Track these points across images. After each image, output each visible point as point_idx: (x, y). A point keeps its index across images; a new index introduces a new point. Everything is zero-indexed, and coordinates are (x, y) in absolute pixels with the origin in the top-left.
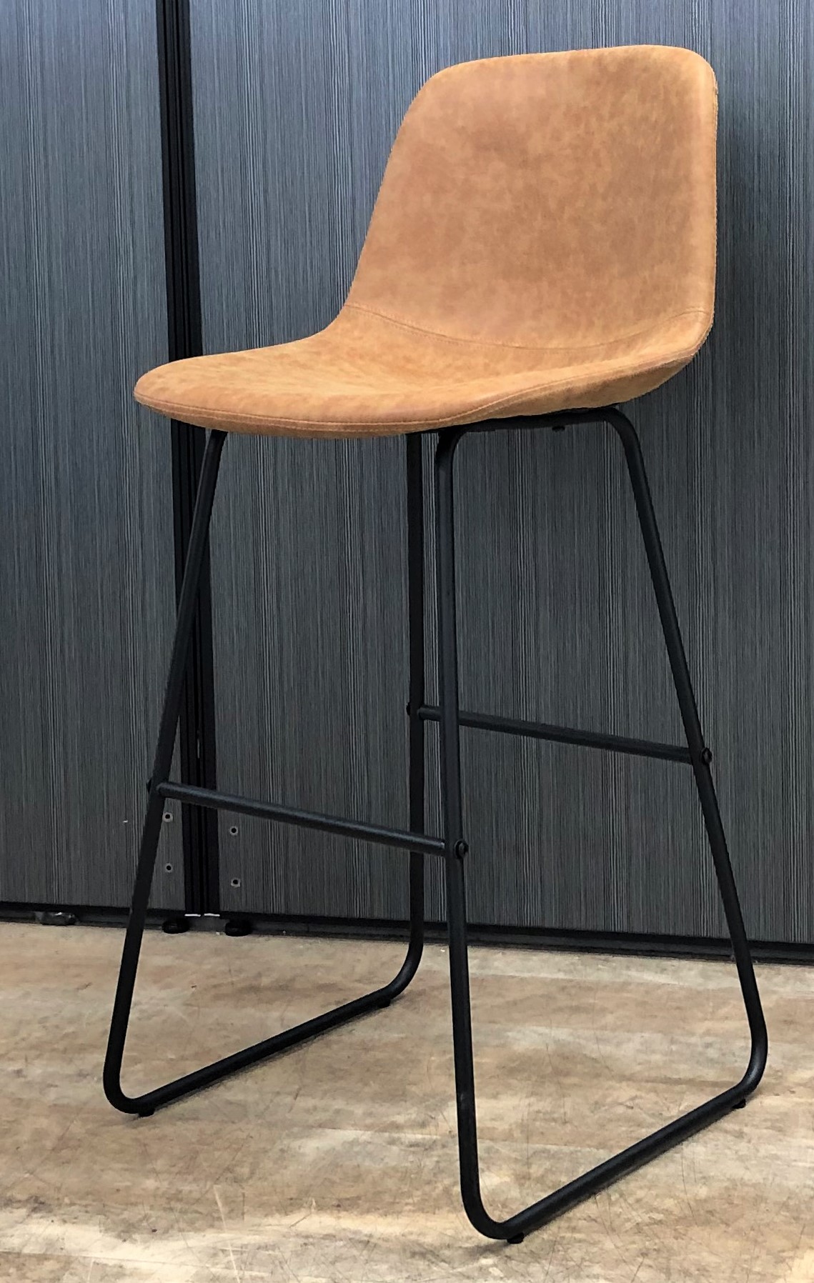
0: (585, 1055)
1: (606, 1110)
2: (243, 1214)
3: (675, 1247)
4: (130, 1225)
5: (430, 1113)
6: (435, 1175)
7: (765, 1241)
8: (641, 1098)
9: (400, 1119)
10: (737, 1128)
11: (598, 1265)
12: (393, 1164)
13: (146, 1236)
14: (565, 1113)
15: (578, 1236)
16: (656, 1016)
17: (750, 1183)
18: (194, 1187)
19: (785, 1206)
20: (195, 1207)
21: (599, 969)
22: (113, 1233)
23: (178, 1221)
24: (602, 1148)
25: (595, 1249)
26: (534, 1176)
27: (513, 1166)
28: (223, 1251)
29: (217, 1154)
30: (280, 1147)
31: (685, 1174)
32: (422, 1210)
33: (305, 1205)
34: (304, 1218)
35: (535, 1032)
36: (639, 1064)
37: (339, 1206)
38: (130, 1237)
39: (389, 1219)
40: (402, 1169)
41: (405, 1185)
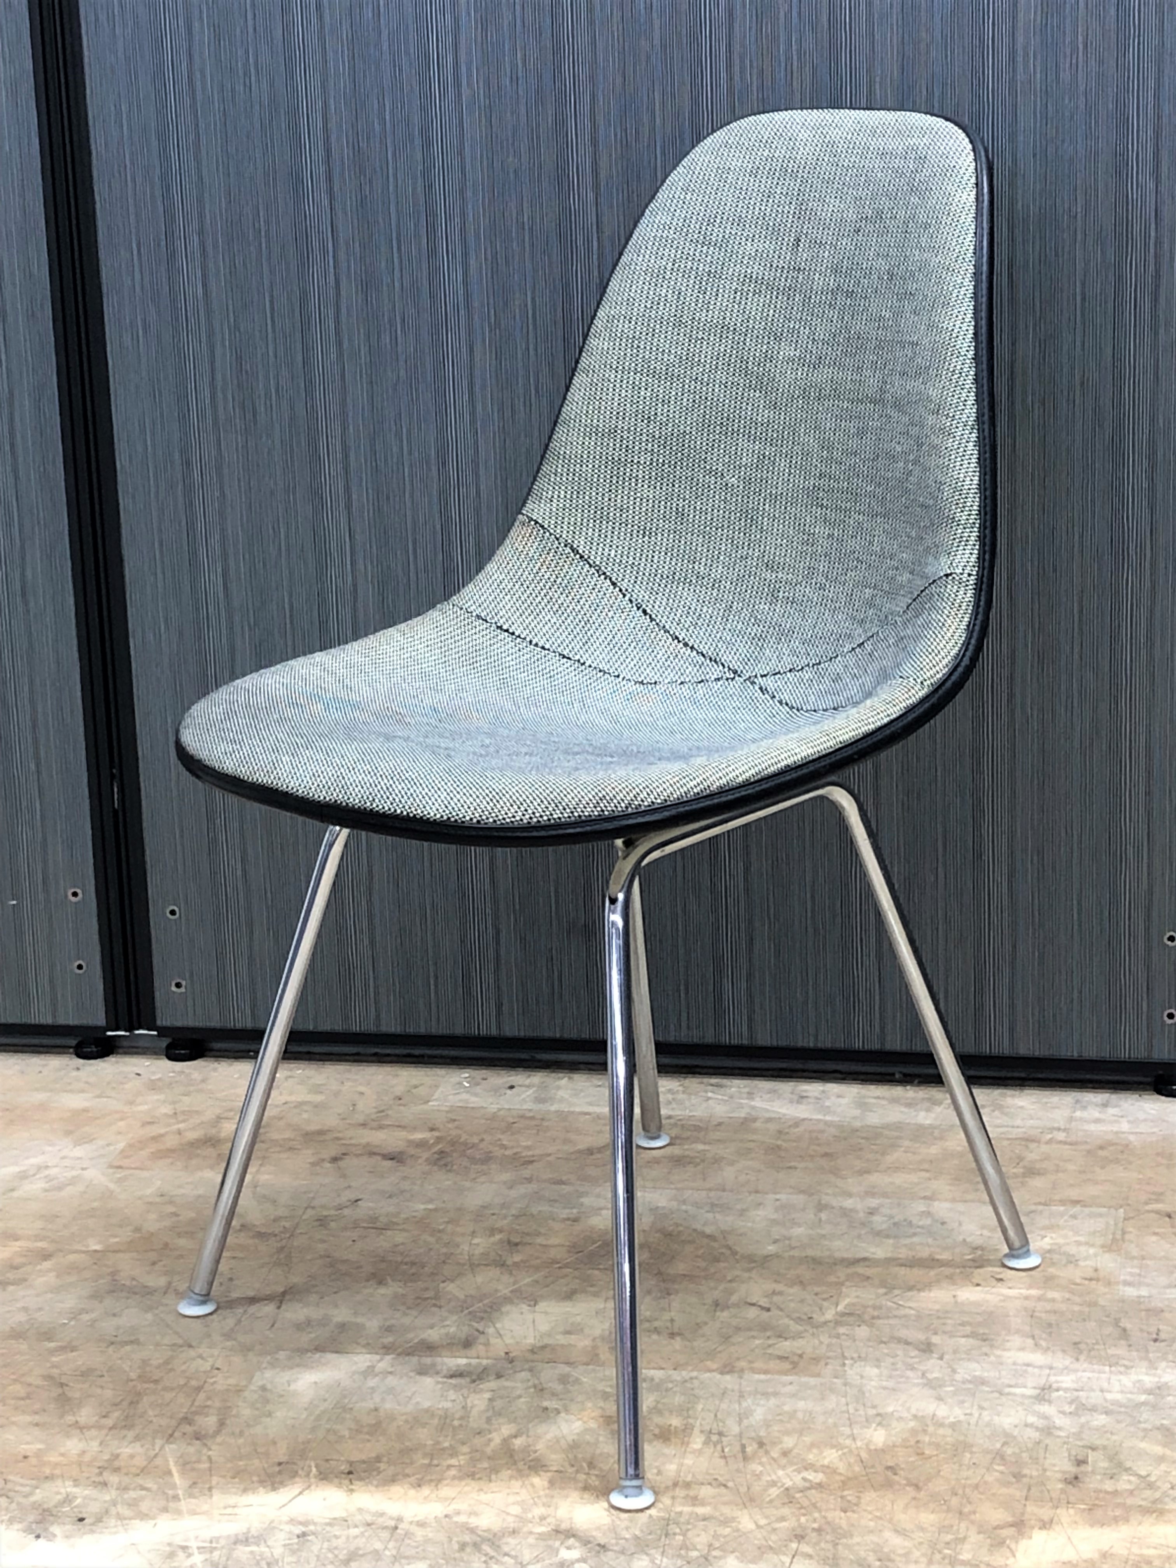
0: (695, 1230)
2: (210, 1489)
3: (844, 1524)
4: (44, 1510)
5: (475, 1325)
6: (489, 1420)
7: (974, 1512)
8: (780, 1293)
9: (433, 1335)
10: (921, 1337)
11: (732, 1556)
12: (426, 1404)
13: (68, 1527)
14: (672, 1320)
15: (701, 1510)
16: (796, 1168)
17: (947, 1422)
18: (137, 1448)
19: (1000, 1456)
20: (140, 1481)
21: (709, 1099)
22: (20, 1526)
23: (114, 1503)
24: (728, 1373)
25: (727, 1531)
27: (602, 1404)
28: (184, 1548)
29: (168, 1396)
30: (260, 1383)
31: (851, 1411)
32: (472, 1476)
33: (300, 1472)
34: (301, 1493)
36: (775, 1242)
37: (350, 1473)
38: (46, 1530)
39: (426, 1491)
40: (440, 1412)
41: (446, 1436)
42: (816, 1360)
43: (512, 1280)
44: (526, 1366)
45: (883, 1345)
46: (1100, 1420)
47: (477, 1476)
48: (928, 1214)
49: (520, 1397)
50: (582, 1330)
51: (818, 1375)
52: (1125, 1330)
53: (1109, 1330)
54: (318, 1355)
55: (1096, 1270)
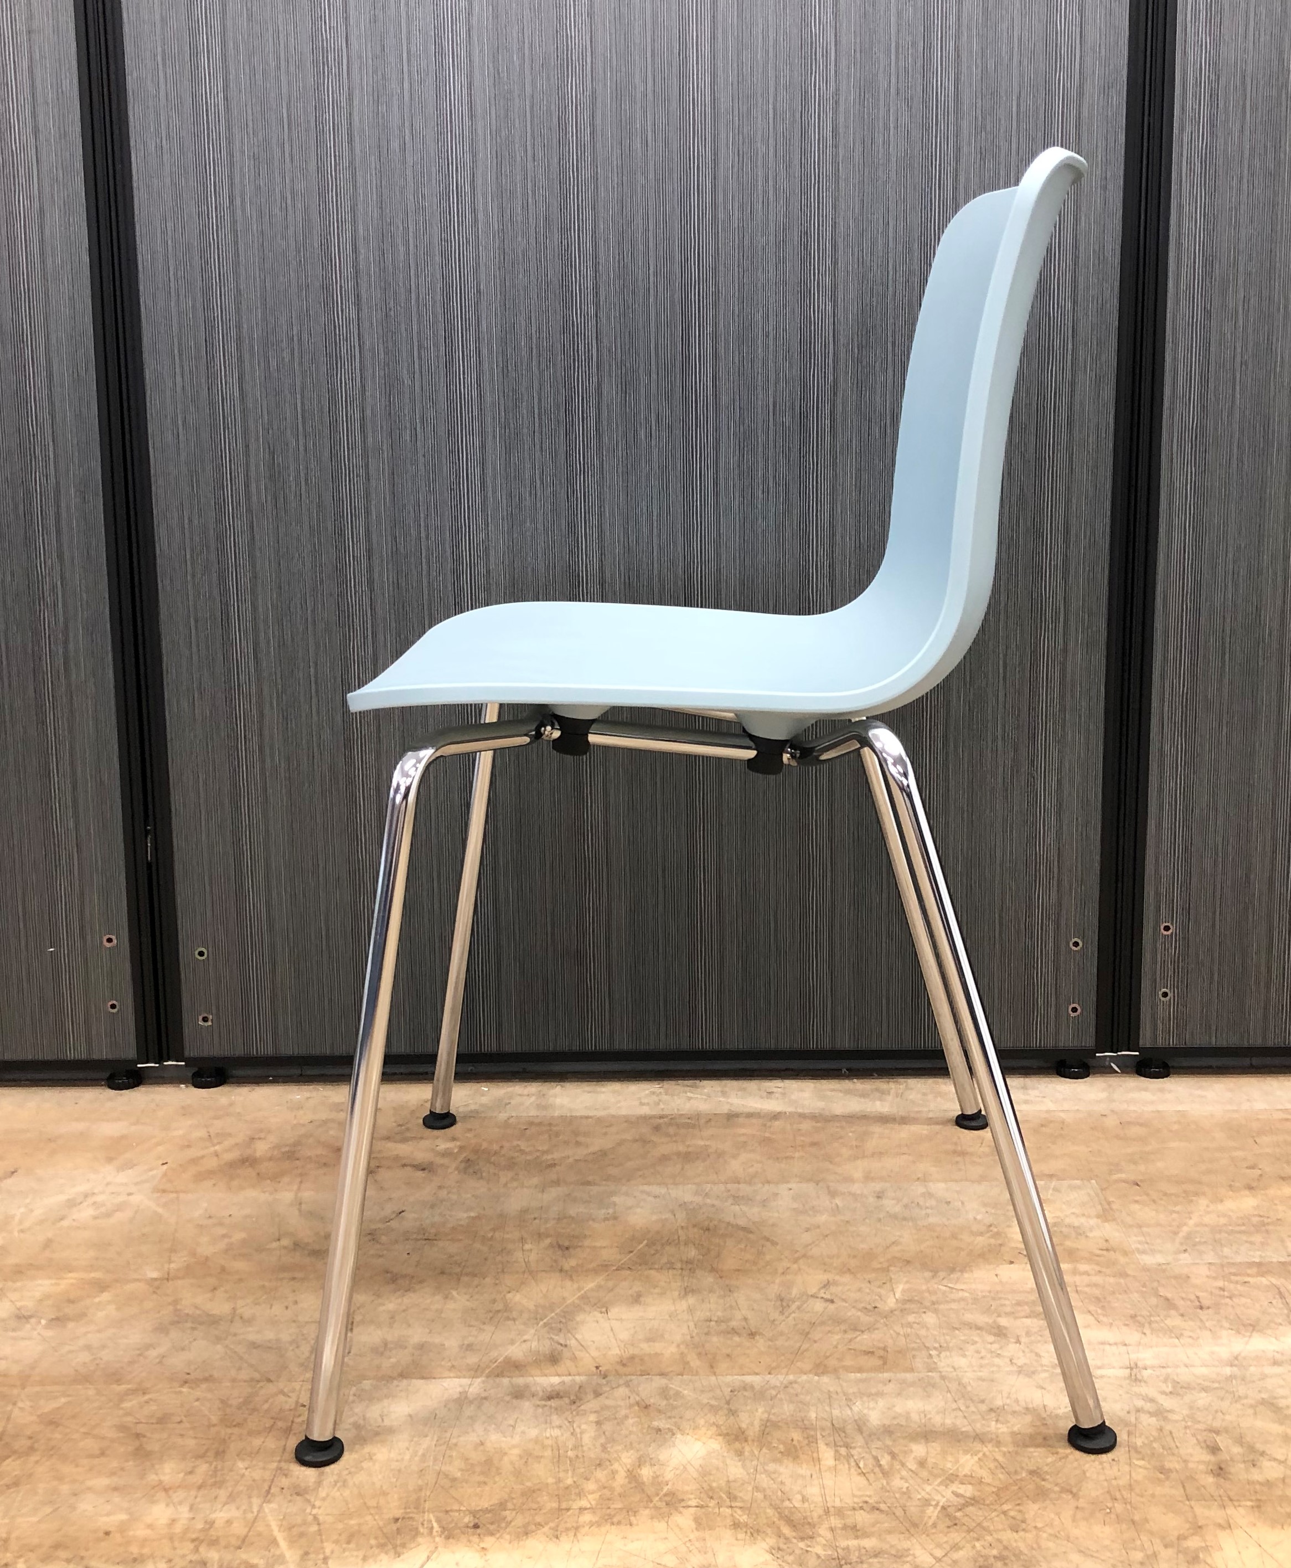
0: (729, 1223)
1: (799, 1308)
3: (1022, 1547)
5: (556, 1338)
6: (604, 1448)
7: (1147, 1521)
8: (835, 1283)
9: (516, 1351)
10: (988, 1320)
12: (533, 1433)
14: (746, 1319)
16: (792, 1158)
24: (823, 1373)
26: (750, 1433)
27: (713, 1420)
31: (963, 1408)
32: (611, 1520)
33: (422, 1530)
34: (429, 1557)
35: (648, 1194)
36: (807, 1230)
37: (476, 1526)
39: (566, 1543)
40: (549, 1442)
41: (566, 1471)
42: (901, 1352)
43: (576, 1286)
44: (621, 1382)
45: (957, 1332)
46: (1203, 1399)
47: (615, 1520)
48: (930, 1195)
49: (626, 1417)
50: (662, 1336)
51: (912, 1370)
52: (1167, 1299)
53: (1154, 1301)
54: (405, 1382)
55: (1107, 1241)
